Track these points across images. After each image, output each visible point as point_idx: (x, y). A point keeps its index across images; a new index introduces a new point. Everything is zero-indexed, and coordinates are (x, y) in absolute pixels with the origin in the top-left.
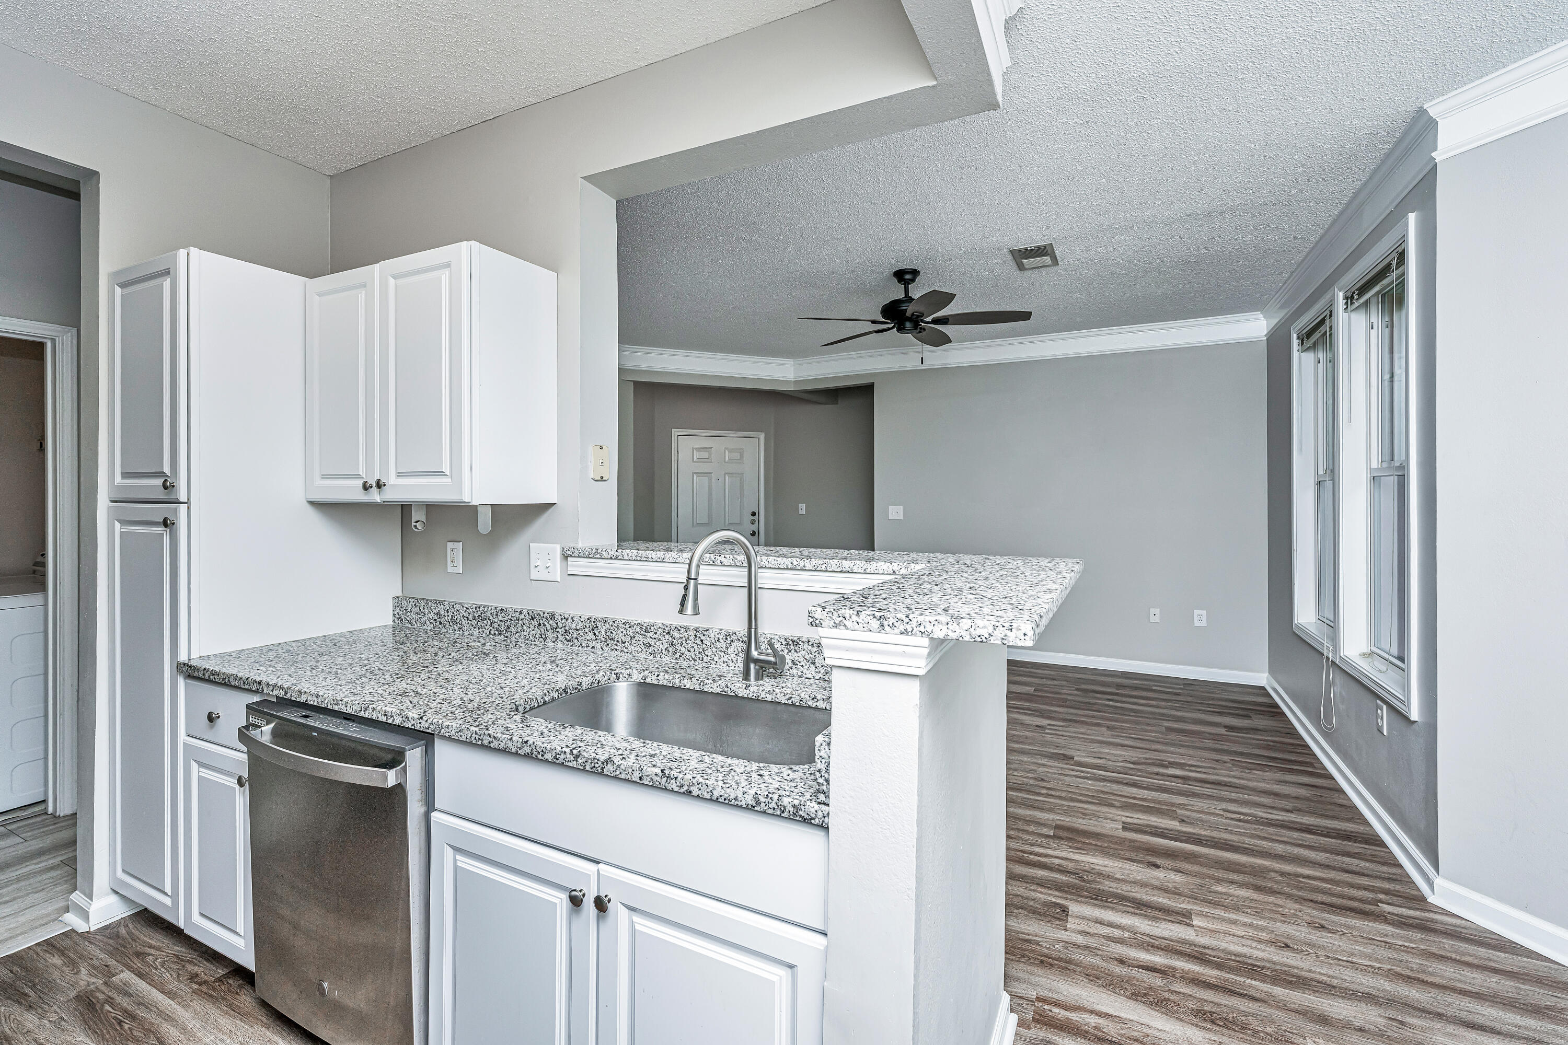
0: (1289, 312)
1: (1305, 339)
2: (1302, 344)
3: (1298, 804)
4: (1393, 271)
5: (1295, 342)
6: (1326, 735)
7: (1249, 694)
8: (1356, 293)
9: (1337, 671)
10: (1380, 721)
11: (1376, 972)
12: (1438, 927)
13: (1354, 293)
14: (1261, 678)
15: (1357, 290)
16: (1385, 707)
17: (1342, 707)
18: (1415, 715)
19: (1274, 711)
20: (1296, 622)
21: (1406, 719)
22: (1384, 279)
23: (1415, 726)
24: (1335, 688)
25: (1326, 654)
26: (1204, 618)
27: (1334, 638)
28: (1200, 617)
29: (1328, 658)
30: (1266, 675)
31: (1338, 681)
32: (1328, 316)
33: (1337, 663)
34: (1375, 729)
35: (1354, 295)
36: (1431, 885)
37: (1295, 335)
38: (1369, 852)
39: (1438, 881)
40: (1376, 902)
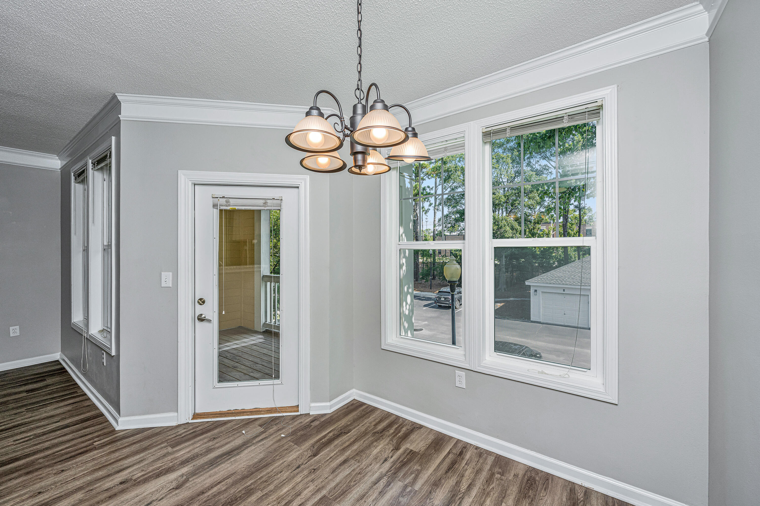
0: (71, 160)
1: (77, 177)
2: (76, 179)
3: (63, 416)
4: (108, 159)
5: (73, 178)
6: (84, 375)
7: (51, 366)
8: (96, 162)
9: (89, 342)
10: (103, 360)
11: (84, 475)
12: (118, 438)
13: (95, 162)
14: (57, 356)
15: (96, 161)
16: (105, 353)
17: (90, 359)
18: (113, 353)
19: (63, 371)
20: (72, 322)
21: (110, 355)
22: (104, 161)
23: (114, 358)
24: (88, 351)
25: (84, 335)
26: (18, 331)
27: (87, 325)
28: (15, 331)
29: (85, 337)
30: (60, 353)
31: (89, 346)
32: (86, 169)
33: (88, 338)
34: (102, 363)
35: (95, 163)
36: (117, 421)
37: (72, 174)
38: (95, 422)
39: (120, 420)
40: (92, 444)
